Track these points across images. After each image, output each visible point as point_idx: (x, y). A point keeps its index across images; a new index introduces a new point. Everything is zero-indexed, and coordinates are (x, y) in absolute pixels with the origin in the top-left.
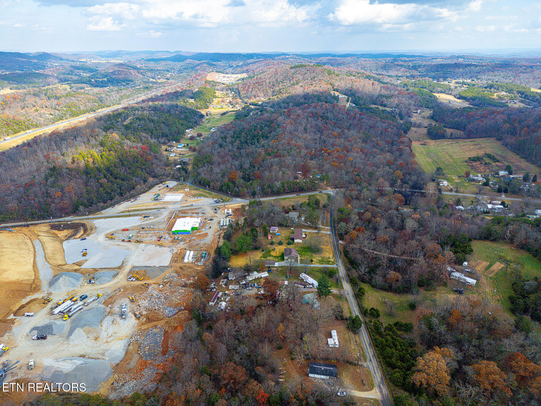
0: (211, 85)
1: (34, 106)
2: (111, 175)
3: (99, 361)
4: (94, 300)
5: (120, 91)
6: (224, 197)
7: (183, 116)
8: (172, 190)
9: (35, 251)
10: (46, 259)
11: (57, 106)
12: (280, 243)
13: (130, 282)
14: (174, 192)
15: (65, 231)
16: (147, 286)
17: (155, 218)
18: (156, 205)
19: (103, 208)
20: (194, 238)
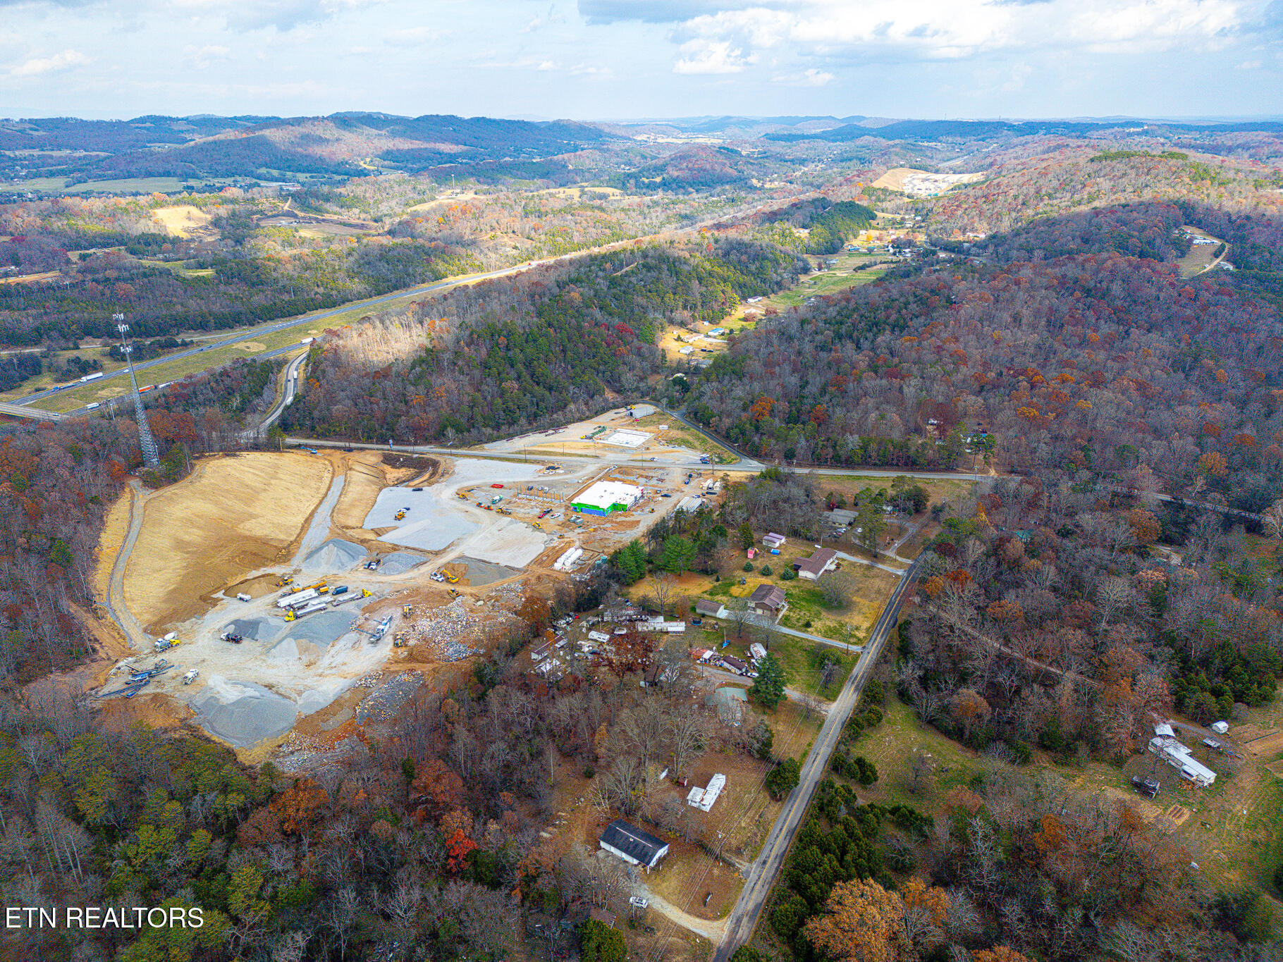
0: (873, 198)
1: (493, 229)
2: (532, 376)
3: (287, 701)
4: (352, 599)
5: (671, 206)
6: (728, 454)
7: (753, 268)
8: (638, 423)
9: (326, 494)
10: (333, 511)
11: (533, 232)
12: (766, 572)
13: (432, 582)
14: (637, 427)
15: (403, 470)
16: (455, 595)
17: (565, 473)
18: (588, 448)
19: (491, 440)
20: (608, 525)
